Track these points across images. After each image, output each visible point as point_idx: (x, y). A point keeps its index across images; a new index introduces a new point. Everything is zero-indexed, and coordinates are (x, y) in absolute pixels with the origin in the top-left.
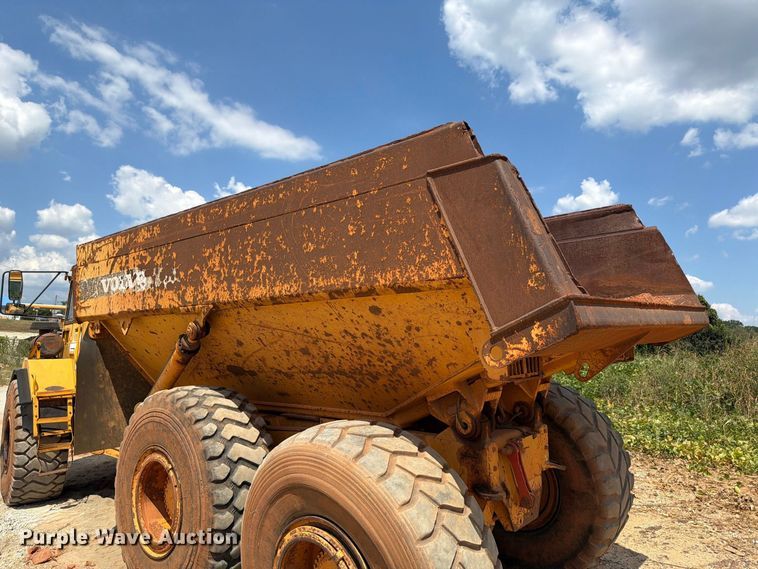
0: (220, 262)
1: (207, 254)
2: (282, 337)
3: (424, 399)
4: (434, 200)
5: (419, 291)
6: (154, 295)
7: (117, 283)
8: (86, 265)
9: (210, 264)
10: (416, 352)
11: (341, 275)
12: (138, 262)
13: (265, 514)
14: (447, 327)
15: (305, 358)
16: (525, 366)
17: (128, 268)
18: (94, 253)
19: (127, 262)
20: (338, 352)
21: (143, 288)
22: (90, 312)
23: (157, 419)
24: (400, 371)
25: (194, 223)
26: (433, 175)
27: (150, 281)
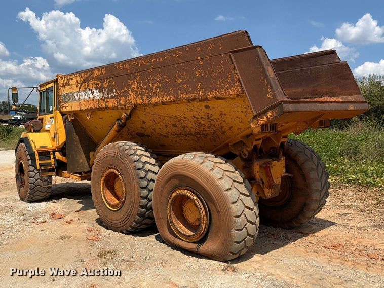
0: (137, 87)
1: (131, 83)
2: (164, 119)
3: (228, 144)
4: (232, 63)
5: (226, 99)
6: (104, 101)
7: (83, 95)
8: (64, 86)
9: (132, 87)
10: (224, 124)
11: (193, 93)
12: (94, 86)
13: (163, 187)
14: (237, 113)
15: (174, 128)
16: (269, 128)
17: (89, 88)
18: (69, 80)
19: (88, 85)
20: (189, 125)
21: (98, 98)
22: (69, 109)
23: (112, 155)
24: (217, 133)
25: (123, 68)
26: (232, 52)
27: (102, 95)
